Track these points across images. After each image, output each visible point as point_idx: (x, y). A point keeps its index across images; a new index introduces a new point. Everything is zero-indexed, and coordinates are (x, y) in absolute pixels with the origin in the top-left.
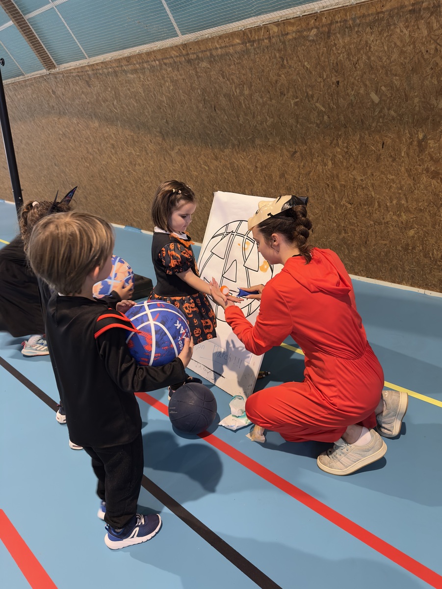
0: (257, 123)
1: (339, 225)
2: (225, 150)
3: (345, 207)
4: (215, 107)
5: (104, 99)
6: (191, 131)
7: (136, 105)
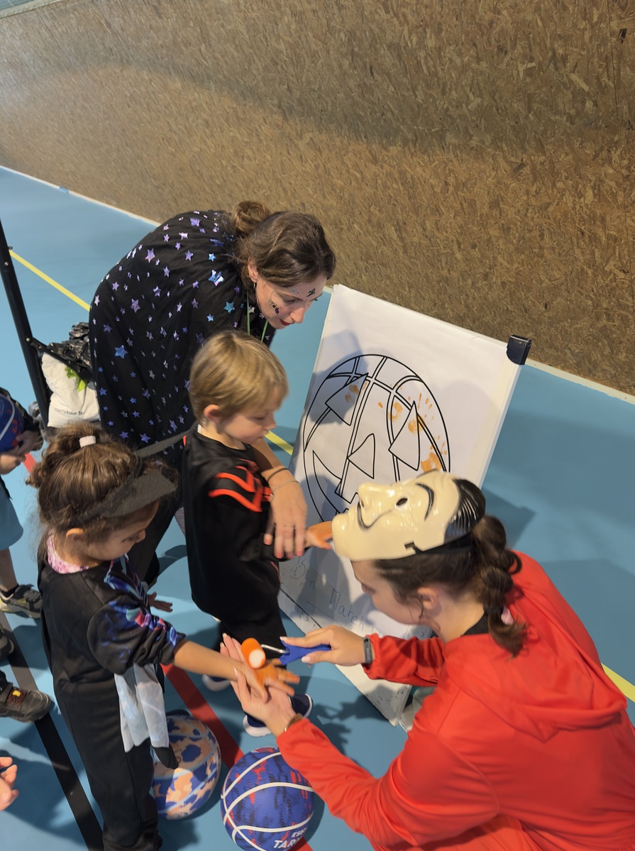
0: (450, 104)
1: (598, 305)
2: (391, 148)
3: (612, 276)
4: (371, 68)
5: (184, 40)
6: (330, 108)
7: (236, 54)
